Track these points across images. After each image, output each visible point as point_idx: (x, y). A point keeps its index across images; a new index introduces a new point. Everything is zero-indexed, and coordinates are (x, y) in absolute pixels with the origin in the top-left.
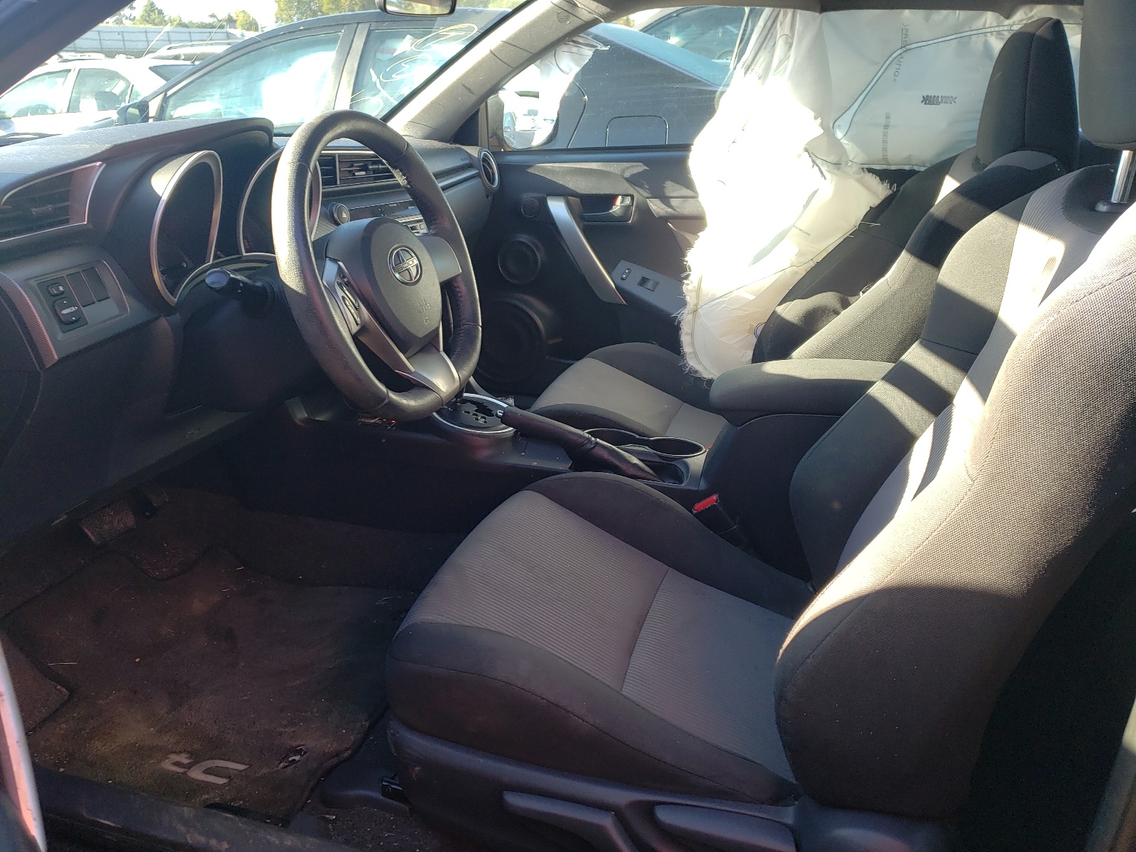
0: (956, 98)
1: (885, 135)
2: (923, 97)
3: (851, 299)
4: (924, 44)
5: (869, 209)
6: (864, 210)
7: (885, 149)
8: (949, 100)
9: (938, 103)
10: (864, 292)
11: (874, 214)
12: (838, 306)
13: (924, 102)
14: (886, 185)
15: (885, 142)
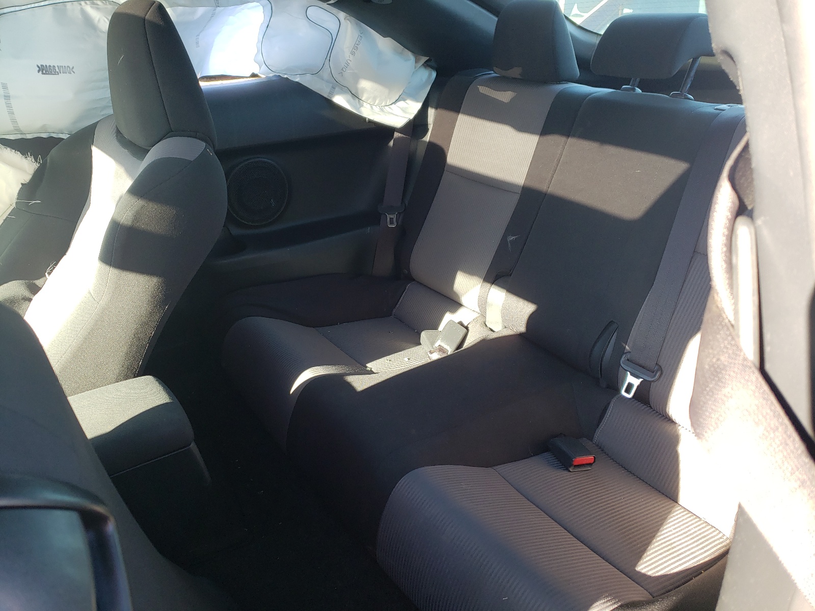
0: (73, 67)
1: (9, 106)
2: (38, 66)
3: (38, 282)
4: (17, 9)
5: (21, 186)
6: (16, 189)
7: (14, 121)
8: (68, 70)
9: (56, 73)
10: (49, 274)
11: (29, 190)
12: (27, 294)
13: (41, 72)
14: (31, 159)
15: (11, 113)
